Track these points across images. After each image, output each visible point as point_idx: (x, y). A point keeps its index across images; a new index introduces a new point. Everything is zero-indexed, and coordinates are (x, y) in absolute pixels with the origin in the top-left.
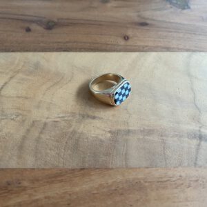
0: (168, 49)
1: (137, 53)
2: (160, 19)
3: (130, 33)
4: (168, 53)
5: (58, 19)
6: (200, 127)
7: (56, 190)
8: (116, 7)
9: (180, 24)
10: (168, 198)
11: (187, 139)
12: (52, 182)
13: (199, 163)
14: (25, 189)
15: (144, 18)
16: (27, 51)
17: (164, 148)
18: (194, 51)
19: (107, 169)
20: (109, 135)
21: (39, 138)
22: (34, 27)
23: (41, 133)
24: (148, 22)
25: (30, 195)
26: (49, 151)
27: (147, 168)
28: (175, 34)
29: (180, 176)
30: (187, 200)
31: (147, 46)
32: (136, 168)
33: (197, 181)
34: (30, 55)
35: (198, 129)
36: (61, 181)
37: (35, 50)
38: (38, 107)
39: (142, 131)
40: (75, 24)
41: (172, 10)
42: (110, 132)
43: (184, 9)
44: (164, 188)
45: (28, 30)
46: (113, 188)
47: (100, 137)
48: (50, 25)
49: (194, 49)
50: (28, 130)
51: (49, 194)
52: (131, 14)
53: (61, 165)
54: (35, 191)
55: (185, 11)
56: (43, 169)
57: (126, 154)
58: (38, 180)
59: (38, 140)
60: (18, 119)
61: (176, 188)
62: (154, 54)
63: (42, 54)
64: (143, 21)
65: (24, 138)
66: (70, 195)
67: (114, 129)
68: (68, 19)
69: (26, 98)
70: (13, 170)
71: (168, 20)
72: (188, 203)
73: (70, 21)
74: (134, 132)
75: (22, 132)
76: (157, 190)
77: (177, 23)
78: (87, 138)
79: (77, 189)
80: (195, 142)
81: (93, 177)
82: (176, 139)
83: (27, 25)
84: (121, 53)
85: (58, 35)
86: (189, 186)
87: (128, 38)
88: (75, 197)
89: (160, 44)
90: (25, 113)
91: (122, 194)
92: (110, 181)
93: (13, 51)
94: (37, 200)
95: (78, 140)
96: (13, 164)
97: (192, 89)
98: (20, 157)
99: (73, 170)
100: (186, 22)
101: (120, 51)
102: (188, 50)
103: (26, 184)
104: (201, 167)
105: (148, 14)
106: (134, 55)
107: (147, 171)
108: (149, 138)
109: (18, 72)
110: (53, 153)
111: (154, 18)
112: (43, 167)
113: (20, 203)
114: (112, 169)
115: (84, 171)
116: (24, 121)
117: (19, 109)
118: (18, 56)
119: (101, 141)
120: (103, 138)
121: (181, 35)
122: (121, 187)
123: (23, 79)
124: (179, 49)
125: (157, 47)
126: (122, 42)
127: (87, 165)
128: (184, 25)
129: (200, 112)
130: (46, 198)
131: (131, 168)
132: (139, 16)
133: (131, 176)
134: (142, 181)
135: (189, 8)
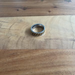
0: (64, 14)
1: (53, 16)
2: (61, 5)
3: (51, 10)
4: (64, 16)
5: (27, 7)
6: (74, 37)
7: (28, 55)
8: (46, 2)
9: (68, 7)
10: (63, 58)
11: (69, 41)
12: (27, 53)
13: (73, 48)
14: (19, 55)
15: (55, 5)
16: (18, 16)
17: (62, 44)
18: (72, 15)
19: (44, 49)
20: (44, 40)
21: (22, 41)
22: (19, 9)
23: (23, 39)
24: (57, 6)
25: (20, 57)
26: (25, 44)
27: (56, 49)
28: (66, 10)
29: (67, 51)
30: (69, 58)
31: (56, 14)
32: (53, 49)
33: (73, 53)
34: (19, 17)
35: (73, 38)
36: (29, 53)
37: (20, 16)
38: (22, 32)
39: (55, 39)
40: (33, 8)
41: (65, 2)
42: (44, 39)
43: (69, 2)
44: (62, 55)
45: (18, 10)
46: (46, 55)
47: (41, 40)
48: (25, 9)
49: (72, 14)
50: (19, 39)
51: (26, 56)
52: (51, 4)
53: (29, 48)
54: (22, 56)
55: (69, 3)
56: (24, 50)
57: (50, 45)
58: (22, 53)
59: (22, 42)
60: (16, 36)
61: (66, 55)
62: (59, 16)
63: (23, 17)
64: (55, 6)
65: (18, 41)
66: (32, 57)
67: (46, 38)
68: (30, 7)
69: (18, 30)
70: (15, 50)
71: (63, 6)
72: (69, 59)
73: (31, 7)
74: (52, 39)
75: (17, 39)
76: (60, 55)
77: (67, 6)
78: (37, 41)
79: (35, 55)
80: (72, 42)
81: (39, 52)
82: (66, 41)
83: (17, 9)
84: (48, 16)
85: (27, 11)
86: (70, 54)
87: (50, 12)
88: (34, 57)
89: (61, 13)
90: (18, 34)
91: (48, 56)
92: (45, 53)
93: (13, 17)
94: (22, 58)
95: (34, 41)
96: (15, 48)
97: (72, 26)
98: (17, 46)
99: (33, 50)
100: (70, 6)
101: (47, 15)
102: (70, 15)
103: (19, 54)
104: (74, 49)
105: (57, 4)
106: (52, 17)
107: (56, 50)
108: (57, 41)
109: (15, 23)
110: (27, 45)
111: (59, 5)
112: (24, 49)
113: (17, 59)
114: (45, 49)
115: (36, 50)
116: (17, 36)
117: (16, 33)
118: (15, 18)
119: (42, 42)
120: (42, 41)
121: (68, 10)
122: (48, 54)
123: (17, 25)
124: (67, 14)
125: (60, 14)
126: (48, 13)
127: (37, 48)
128: (69, 7)
129: (74, 33)
130: (25, 57)
131: (51, 49)
132: (54, 5)
133: (51, 51)
134: (55, 53)
135: (71, 1)
